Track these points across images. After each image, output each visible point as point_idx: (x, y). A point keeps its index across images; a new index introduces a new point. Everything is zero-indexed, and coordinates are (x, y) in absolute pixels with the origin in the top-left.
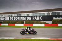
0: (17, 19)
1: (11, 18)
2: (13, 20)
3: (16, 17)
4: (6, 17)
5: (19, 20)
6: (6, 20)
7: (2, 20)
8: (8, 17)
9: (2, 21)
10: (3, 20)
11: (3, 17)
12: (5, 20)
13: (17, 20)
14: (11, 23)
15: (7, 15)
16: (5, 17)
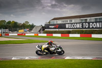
0: (94, 27)
1: (84, 24)
2: (89, 28)
3: (93, 23)
4: (77, 23)
5: (98, 28)
6: (76, 28)
7: (70, 28)
8: (80, 23)
9: (71, 30)
10: (72, 28)
11: (72, 24)
12: (74, 28)
13: (96, 28)
14: (85, 33)
15: (78, 20)
16: (74, 23)
